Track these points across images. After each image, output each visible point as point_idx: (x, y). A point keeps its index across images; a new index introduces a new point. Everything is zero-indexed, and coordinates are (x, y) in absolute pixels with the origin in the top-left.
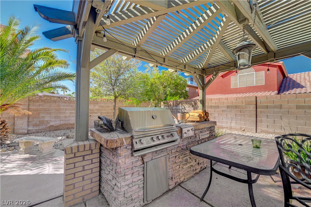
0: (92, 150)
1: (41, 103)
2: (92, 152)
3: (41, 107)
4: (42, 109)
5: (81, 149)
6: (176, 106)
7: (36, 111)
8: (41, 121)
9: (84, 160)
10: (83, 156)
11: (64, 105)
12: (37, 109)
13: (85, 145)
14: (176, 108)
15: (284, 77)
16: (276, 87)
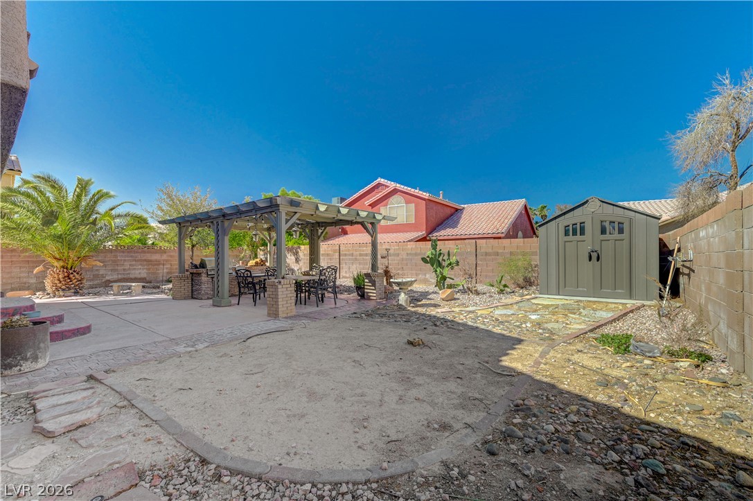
0: (188, 278)
5: (183, 276)
10: (184, 280)
13: (185, 275)
15: (457, 210)
16: (425, 227)
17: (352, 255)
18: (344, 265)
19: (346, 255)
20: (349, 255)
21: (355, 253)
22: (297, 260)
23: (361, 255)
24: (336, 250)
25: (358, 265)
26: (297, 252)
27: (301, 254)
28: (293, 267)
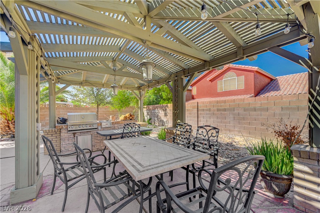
0: (56, 132)
1: (46, 110)
2: (56, 133)
3: (46, 113)
4: (47, 114)
5: (51, 131)
6: (154, 110)
7: (43, 115)
8: (46, 123)
9: (52, 136)
10: (52, 135)
11: (63, 111)
12: (44, 114)
13: (52, 130)
14: (154, 111)
15: (272, 80)
16: (253, 91)
17: (210, 110)
18: (202, 119)
19: (203, 110)
20: (207, 110)
21: (212, 108)
22: (166, 115)
23: (218, 110)
24: (195, 106)
25: (215, 119)
26: (166, 110)
27: (168, 110)
28: (163, 119)
